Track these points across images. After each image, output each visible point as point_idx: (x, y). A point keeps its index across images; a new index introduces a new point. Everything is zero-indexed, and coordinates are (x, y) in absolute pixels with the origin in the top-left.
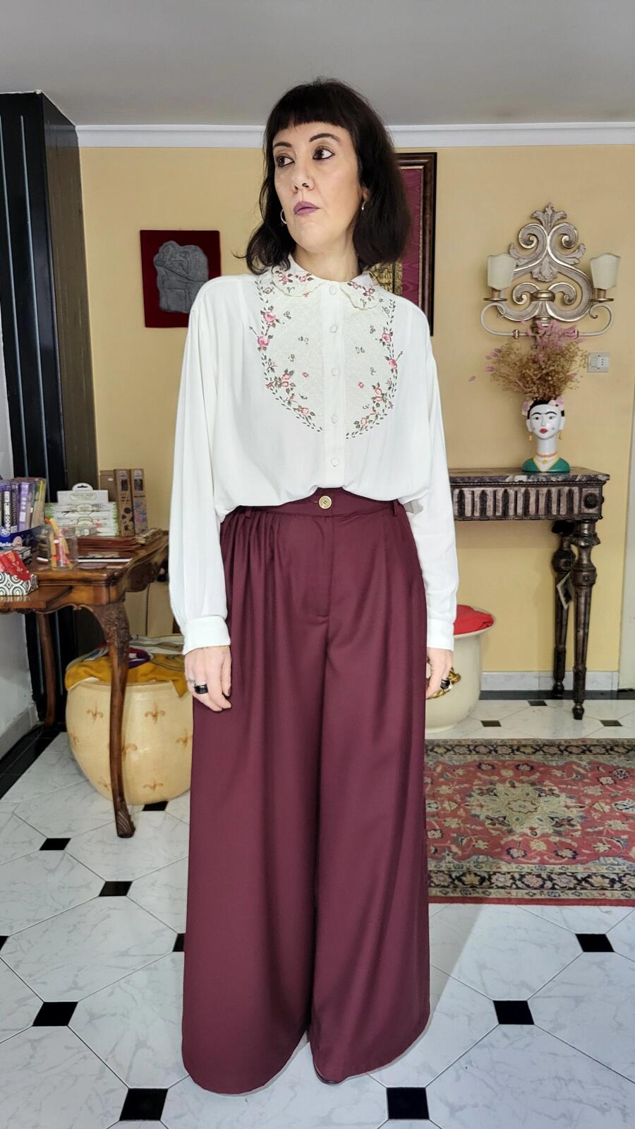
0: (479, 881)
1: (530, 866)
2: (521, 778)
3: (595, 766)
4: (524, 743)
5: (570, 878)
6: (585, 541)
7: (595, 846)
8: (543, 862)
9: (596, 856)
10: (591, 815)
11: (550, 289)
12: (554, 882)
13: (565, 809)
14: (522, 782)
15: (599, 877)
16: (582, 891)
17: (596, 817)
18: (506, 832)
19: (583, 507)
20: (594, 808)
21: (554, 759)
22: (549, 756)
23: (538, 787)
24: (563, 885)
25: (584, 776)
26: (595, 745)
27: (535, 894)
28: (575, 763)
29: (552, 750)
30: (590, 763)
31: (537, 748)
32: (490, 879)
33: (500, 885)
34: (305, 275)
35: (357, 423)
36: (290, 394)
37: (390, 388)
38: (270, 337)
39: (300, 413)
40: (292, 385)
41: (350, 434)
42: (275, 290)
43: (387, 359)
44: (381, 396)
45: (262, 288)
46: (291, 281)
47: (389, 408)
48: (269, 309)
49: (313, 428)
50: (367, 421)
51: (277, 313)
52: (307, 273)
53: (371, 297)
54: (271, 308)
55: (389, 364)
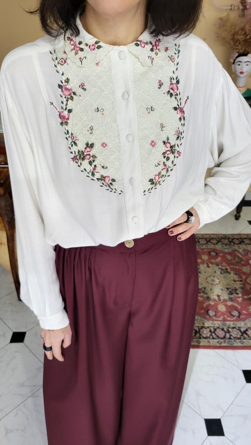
1: (219, 322)
2: (212, 260)
4: (212, 236)
5: (237, 331)
7: (248, 308)
8: (224, 320)
9: (249, 315)
10: (246, 286)
12: (231, 334)
13: (233, 282)
14: (212, 263)
16: (244, 341)
17: (248, 288)
18: (206, 298)
20: (247, 282)
21: (226, 247)
22: (224, 246)
23: (220, 267)
24: (235, 336)
25: (241, 260)
26: (246, 238)
27: (221, 343)
28: (237, 250)
29: (225, 241)
30: (244, 250)
31: (219, 240)
32: (199, 332)
33: (205, 336)
34: (94, 43)
35: (151, 181)
36: (93, 166)
37: (178, 138)
38: (70, 111)
39: (103, 182)
40: (94, 157)
41: (147, 191)
42: (68, 61)
43: (175, 109)
44: (170, 149)
45: (56, 59)
46: (82, 50)
47: (177, 157)
48: (65, 82)
49: (115, 192)
50: (160, 176)
51: (73, 85)
52: (96, 40)
53: (157, 51)
54: (67, 81)
55: (178, 113)
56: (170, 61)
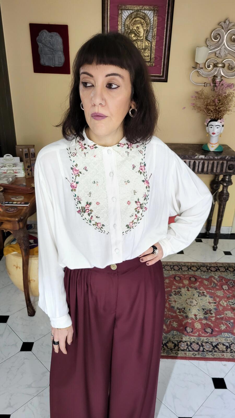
0: (173, 347)
1: (194, 337)
2: (192, 285)
3: (221, 278)
4: (193, 264)
5: (210, 345)
6: (226, 184)
7: (220, 326)
8: (199, 336)
9: (221, 332)
10: (219, 308)
11: (223, 62)
12: (204, 347)
13: (209, 304)
14: (191, 287)
15: (222, 345)
16: (215, 353)
17: (221, 309)
18: (185, 317)
19: (227, 169)
20: (220, 304)
21: (204, 274)
22: (203, 272)
23: (198, 291)
24: (207, 349)
25: (216, 285)
26: (221, 267)
27: (196, 354)
28: (213, 277)
29: (204, 269)
30: (219, 277)
31: (198, 268)
32: (178, 345)
33: (182, 349)
34: (93, 145)
35: (127, 226)
36: (90, 216)
37: (145, 199)
38: (77, 183)
39: (96, 226)
40: (91, 210)
41: (125, 232)
42: (77, 154)
43: (143, 181)
44: (140, 206)
45: (70, 153)
46: (86, 148)
47: (145, 211)
48: (75, 166)
49: (104, 233)
50: (133, 223)
51: (80, 168)
52: (94, 143)
53: (131, 148)
54: (76, 165)
55: (145, 184)
56: (140, 153)
